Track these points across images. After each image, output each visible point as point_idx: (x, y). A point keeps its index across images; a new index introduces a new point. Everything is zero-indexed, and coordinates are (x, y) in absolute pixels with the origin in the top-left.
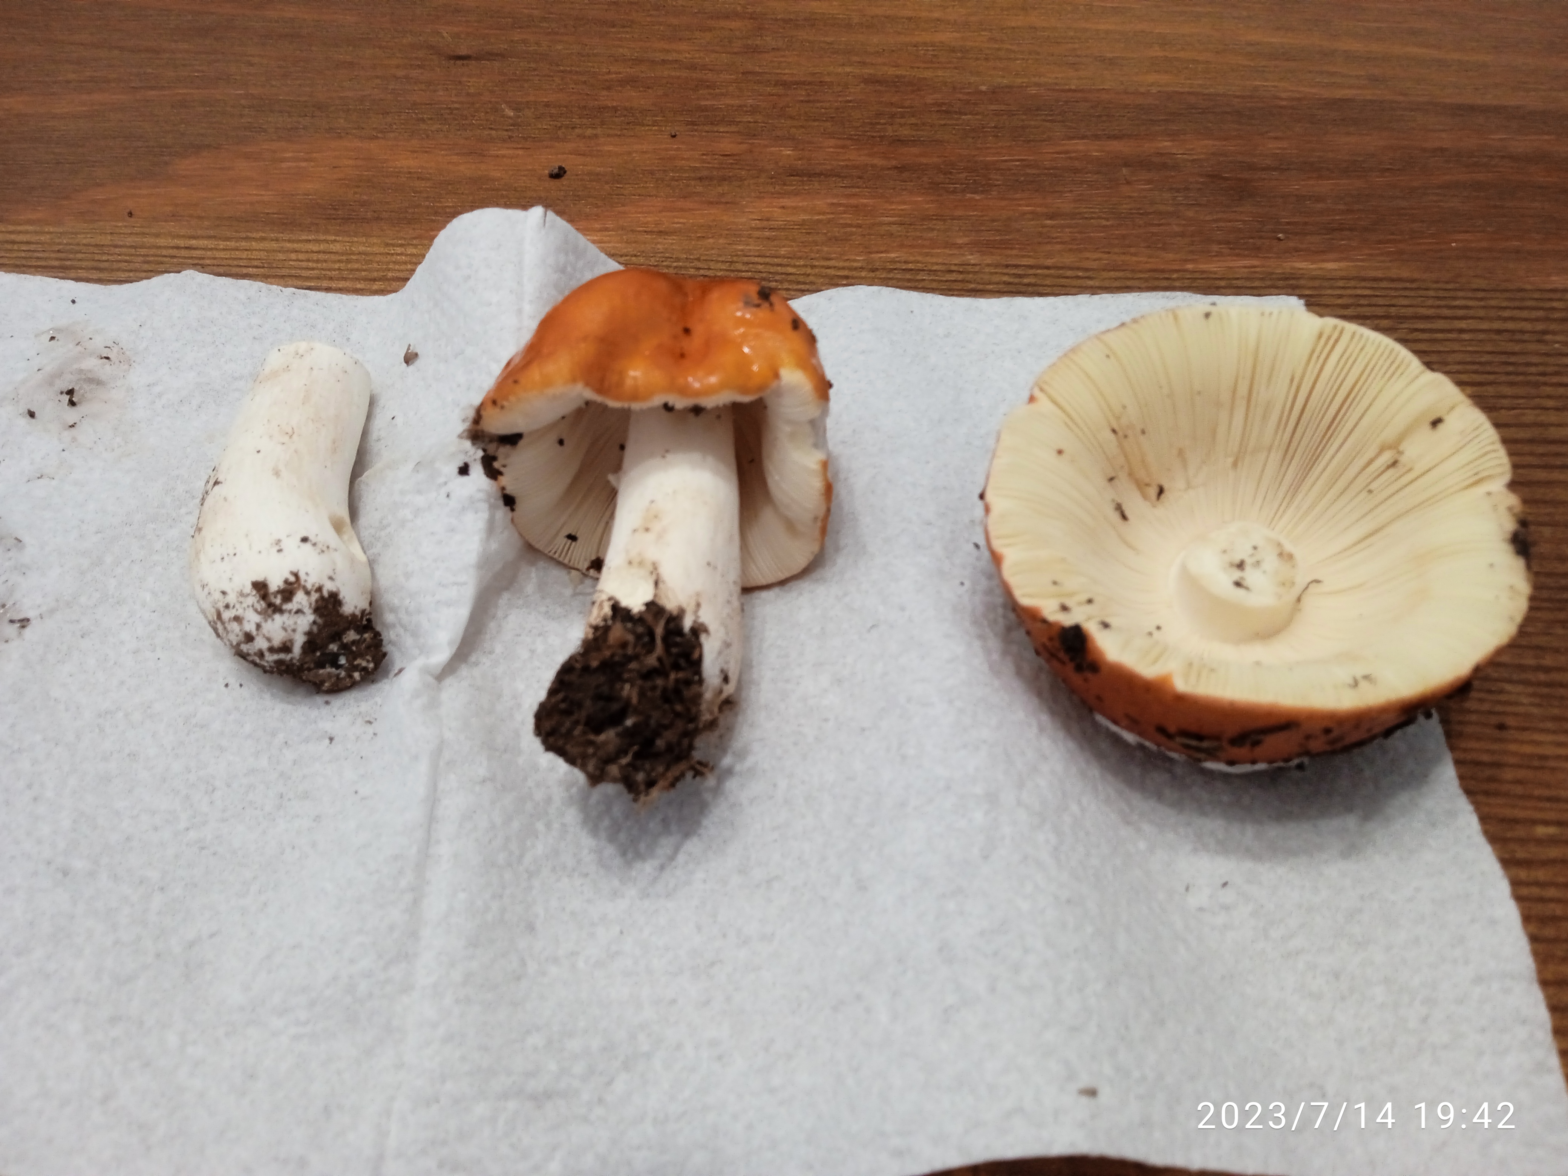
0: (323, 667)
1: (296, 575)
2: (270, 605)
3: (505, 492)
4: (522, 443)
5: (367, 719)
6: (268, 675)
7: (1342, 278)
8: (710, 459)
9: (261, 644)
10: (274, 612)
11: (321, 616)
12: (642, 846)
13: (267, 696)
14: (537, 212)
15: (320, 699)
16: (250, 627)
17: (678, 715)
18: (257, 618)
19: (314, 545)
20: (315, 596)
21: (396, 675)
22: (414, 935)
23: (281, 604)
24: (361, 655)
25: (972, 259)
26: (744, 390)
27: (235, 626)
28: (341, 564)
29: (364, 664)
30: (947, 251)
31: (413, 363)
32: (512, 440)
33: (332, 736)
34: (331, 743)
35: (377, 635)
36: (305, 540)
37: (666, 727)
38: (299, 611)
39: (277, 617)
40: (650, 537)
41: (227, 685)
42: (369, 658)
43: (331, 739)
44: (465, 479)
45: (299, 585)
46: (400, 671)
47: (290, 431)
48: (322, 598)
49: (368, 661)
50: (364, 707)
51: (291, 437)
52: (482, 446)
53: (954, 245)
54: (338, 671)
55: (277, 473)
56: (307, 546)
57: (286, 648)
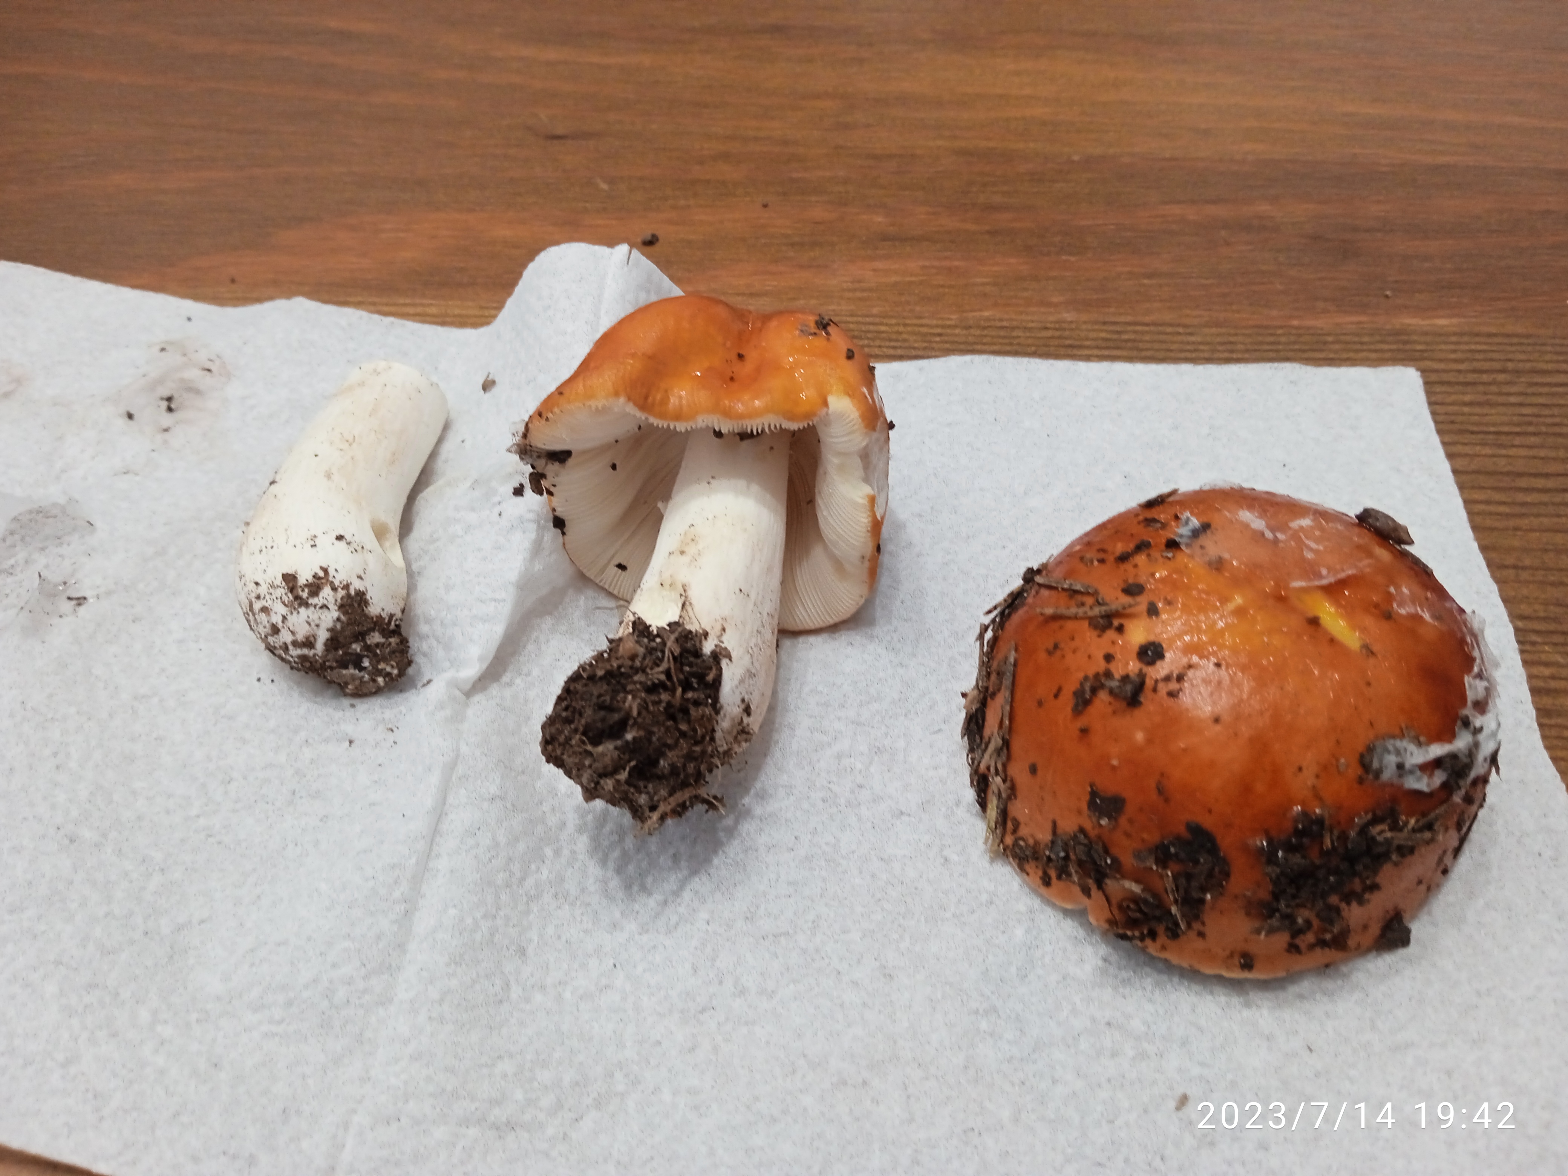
0: (346, 667)
1: (325, 571)
2: (297, 598)
3: (555, 514)
4: (570, 462)
5: (390, 726)
6: (295, 671)
7: (1455, 334)
8: (755, 488)
9: (286, 637)
10: (300, 605)
11: (345, 613)
12: (649, 880)
13: (296, 694)
14: (623, 249)
15: (346, 702)
16: (276, 619)
17: (683, 734)
18: (283, 610)
19: (349, 543)
20: (341, 593)
21: (424, 685)
22: (401, 947)
23: (308, 598)
24: (384, 659)
25: (1068, 316)
26: (791, 418)
27: (263, 617)
28: (373, 563)
29: (388, 669)
30: (1042, 309)
31: (490, 390)
32: (561, 457)
33: (352, 739)
34: (350, 746)
35: (404, 641)
36: (340, 538)
37: (671, 748)
38: (324, 607)
39: (302, 610)
40: (685, 559)
41: (259, 680)
42: (394, 664)
43: (351, 742)
44: (519, 499)
45: (328, 580)
46: (429, 682)
47: (351, 440)
48: (348, 595)
49: (392, 667)
50: (388, 714)
51: (350, 445)
52: (530, 461)
53: (1050, 304)
54: (362, 674)
55: (329, 476)
56: (342, 544)
57: (309, 643)
